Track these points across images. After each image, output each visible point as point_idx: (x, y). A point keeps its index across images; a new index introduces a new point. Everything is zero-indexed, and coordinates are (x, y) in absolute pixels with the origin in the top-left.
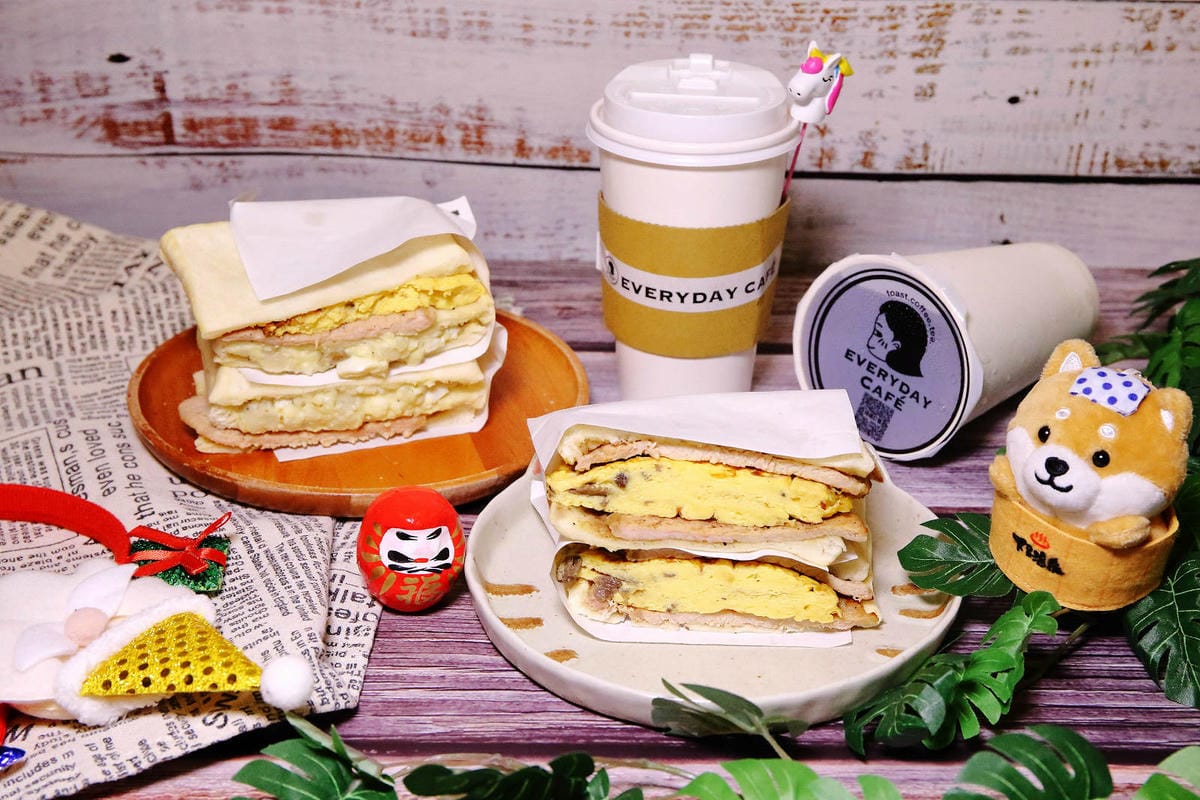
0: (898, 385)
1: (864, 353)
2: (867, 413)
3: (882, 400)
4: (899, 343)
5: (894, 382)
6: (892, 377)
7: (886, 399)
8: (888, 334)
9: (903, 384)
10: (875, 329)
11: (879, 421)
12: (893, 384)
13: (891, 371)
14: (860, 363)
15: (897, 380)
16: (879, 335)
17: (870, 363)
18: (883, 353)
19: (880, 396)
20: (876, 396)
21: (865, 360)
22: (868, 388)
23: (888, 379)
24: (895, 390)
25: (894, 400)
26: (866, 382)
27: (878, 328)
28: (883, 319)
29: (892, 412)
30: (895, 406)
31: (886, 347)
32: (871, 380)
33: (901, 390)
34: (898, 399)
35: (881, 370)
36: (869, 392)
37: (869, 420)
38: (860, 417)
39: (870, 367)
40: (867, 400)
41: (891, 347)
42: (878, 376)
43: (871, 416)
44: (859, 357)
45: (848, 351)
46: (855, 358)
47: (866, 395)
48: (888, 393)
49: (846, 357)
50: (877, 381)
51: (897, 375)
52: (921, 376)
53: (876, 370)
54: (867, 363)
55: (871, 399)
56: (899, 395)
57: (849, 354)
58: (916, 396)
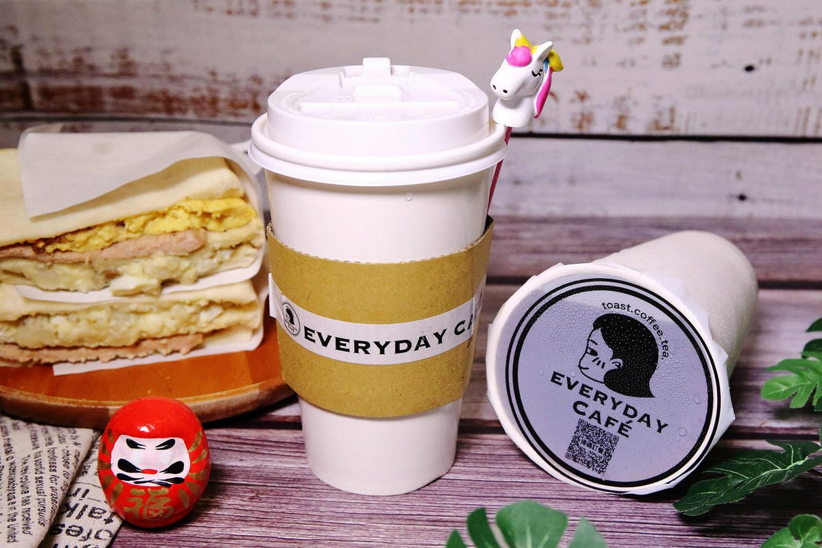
0: (621, 408)
1: (575, 375)
2: (584, 442)
3: (602, 426)
4: (620, 361)
5: (615, 405)
6: (613, 399)
7: (606, 425)
8: (605, 352)
9: (628, 407)
10: (587, 347)
11: (601, 451)
12: (614, 408)
13: (610, 393)
14: (570, 387)
15: (620, 402)
16: (594, 353)
17: (584, 386)
18: (600, 374)
19: (599, 422)
20: (594, 422)
21: (577, 383)
22: (583, 414)
23: (609, 402)
24: (618, 414)
25: (617, 426)
26: (580, 408)
27: (592, 345)
28: (598, 335)
29: (616, 439)
30: (620, 432)
31: (603, 367)
32: (586, 406)
33: (625, 413)
34: (622, 425)
35: (598, 393)
36: (585, 418)
37: (588, 449)
38: (576, 448)
39: (584, 390)
40: (583, 427)
41: (611, 366)
42: (595, 399)
43: (589, 446)
44: (569, 379)
45: (555, 374)
46: (564, 381)
47: (581, 422)
48: (609, 418)
49: (553, 380)
50: (594, 406)
51: (619, 397)
52: (651, 395)
53: (592, 393)
54: (578, 387)
55: (588, 425)
56: (625, 419)
57: (555, 377)
58: (646, 419)
